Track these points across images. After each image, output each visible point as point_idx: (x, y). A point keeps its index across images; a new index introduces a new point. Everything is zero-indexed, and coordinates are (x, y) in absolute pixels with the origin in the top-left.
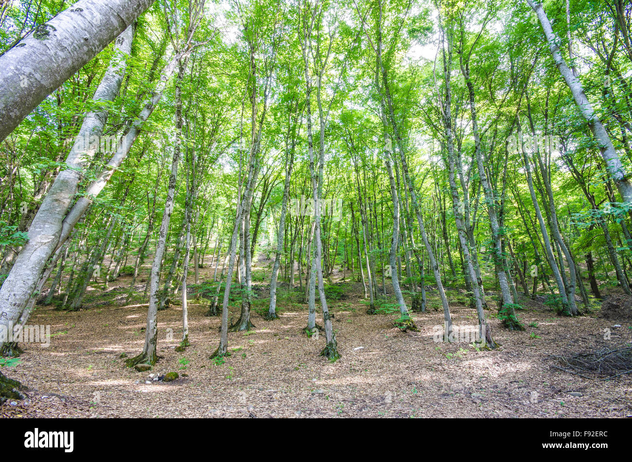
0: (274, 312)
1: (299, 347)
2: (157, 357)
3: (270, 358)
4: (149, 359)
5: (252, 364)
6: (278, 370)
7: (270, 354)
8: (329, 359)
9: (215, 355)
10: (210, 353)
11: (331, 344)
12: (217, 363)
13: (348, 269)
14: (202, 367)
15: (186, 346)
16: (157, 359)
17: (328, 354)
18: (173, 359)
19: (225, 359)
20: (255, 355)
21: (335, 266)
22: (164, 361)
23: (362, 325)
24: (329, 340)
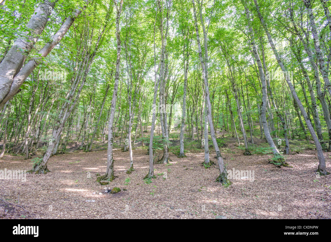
0: (183, 153)
1: (200, 175)
2: (114, 176)
3: (181, 181)
4: (109, 177)
5: (169, 184)
6: (187, 191)
7: (181, 178)
8: (223, 185)
9: (147, 177)
10: (144, 176)
11: (223, 174)
12: (147, 182)
13: (226, 130)
14: (137, 185)
15: (132, 171)
16: (114, 178)
17: (222, 181)
18: (123, 178)
19: (152, 180)
20: (171, 179)
21: (217, 129)
22: (118, 179)
23: (243, 162)
24: (222, 171)
